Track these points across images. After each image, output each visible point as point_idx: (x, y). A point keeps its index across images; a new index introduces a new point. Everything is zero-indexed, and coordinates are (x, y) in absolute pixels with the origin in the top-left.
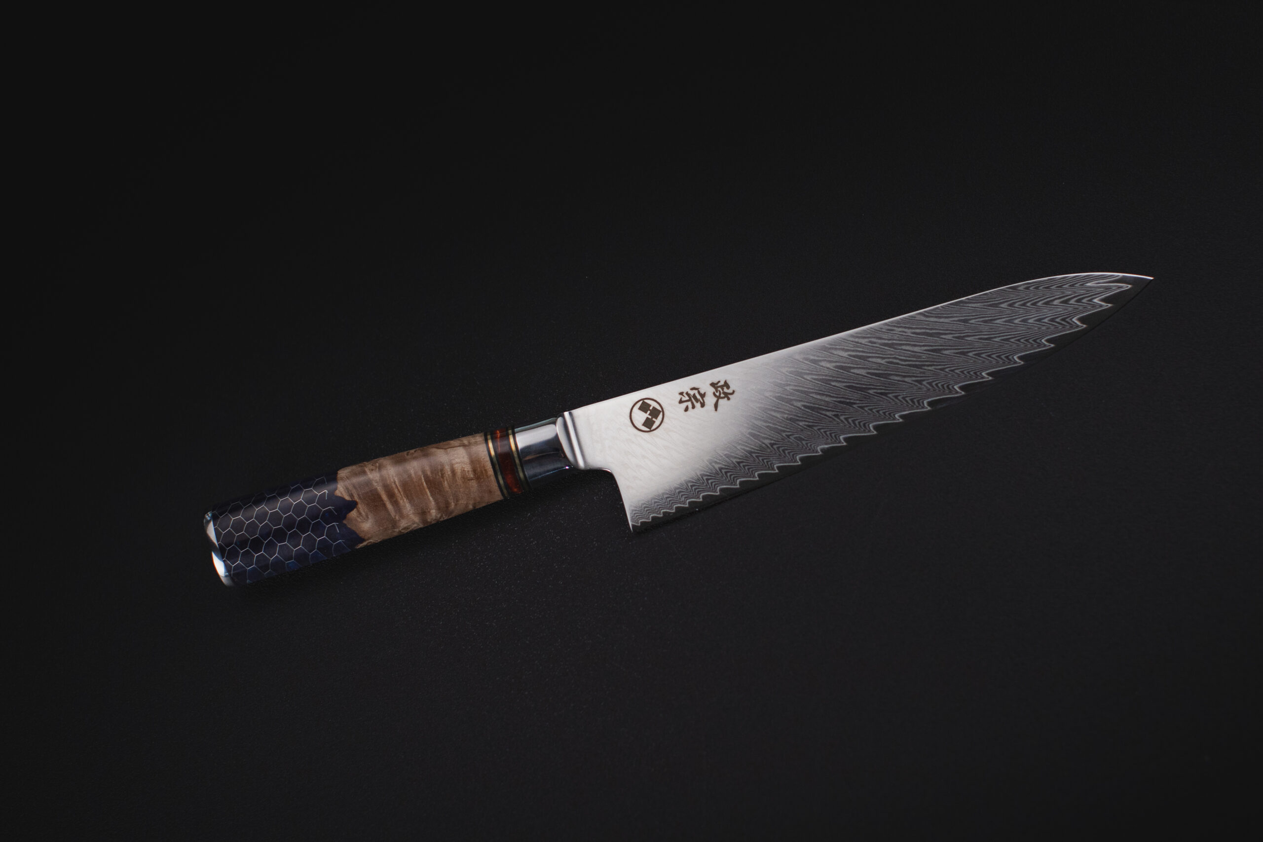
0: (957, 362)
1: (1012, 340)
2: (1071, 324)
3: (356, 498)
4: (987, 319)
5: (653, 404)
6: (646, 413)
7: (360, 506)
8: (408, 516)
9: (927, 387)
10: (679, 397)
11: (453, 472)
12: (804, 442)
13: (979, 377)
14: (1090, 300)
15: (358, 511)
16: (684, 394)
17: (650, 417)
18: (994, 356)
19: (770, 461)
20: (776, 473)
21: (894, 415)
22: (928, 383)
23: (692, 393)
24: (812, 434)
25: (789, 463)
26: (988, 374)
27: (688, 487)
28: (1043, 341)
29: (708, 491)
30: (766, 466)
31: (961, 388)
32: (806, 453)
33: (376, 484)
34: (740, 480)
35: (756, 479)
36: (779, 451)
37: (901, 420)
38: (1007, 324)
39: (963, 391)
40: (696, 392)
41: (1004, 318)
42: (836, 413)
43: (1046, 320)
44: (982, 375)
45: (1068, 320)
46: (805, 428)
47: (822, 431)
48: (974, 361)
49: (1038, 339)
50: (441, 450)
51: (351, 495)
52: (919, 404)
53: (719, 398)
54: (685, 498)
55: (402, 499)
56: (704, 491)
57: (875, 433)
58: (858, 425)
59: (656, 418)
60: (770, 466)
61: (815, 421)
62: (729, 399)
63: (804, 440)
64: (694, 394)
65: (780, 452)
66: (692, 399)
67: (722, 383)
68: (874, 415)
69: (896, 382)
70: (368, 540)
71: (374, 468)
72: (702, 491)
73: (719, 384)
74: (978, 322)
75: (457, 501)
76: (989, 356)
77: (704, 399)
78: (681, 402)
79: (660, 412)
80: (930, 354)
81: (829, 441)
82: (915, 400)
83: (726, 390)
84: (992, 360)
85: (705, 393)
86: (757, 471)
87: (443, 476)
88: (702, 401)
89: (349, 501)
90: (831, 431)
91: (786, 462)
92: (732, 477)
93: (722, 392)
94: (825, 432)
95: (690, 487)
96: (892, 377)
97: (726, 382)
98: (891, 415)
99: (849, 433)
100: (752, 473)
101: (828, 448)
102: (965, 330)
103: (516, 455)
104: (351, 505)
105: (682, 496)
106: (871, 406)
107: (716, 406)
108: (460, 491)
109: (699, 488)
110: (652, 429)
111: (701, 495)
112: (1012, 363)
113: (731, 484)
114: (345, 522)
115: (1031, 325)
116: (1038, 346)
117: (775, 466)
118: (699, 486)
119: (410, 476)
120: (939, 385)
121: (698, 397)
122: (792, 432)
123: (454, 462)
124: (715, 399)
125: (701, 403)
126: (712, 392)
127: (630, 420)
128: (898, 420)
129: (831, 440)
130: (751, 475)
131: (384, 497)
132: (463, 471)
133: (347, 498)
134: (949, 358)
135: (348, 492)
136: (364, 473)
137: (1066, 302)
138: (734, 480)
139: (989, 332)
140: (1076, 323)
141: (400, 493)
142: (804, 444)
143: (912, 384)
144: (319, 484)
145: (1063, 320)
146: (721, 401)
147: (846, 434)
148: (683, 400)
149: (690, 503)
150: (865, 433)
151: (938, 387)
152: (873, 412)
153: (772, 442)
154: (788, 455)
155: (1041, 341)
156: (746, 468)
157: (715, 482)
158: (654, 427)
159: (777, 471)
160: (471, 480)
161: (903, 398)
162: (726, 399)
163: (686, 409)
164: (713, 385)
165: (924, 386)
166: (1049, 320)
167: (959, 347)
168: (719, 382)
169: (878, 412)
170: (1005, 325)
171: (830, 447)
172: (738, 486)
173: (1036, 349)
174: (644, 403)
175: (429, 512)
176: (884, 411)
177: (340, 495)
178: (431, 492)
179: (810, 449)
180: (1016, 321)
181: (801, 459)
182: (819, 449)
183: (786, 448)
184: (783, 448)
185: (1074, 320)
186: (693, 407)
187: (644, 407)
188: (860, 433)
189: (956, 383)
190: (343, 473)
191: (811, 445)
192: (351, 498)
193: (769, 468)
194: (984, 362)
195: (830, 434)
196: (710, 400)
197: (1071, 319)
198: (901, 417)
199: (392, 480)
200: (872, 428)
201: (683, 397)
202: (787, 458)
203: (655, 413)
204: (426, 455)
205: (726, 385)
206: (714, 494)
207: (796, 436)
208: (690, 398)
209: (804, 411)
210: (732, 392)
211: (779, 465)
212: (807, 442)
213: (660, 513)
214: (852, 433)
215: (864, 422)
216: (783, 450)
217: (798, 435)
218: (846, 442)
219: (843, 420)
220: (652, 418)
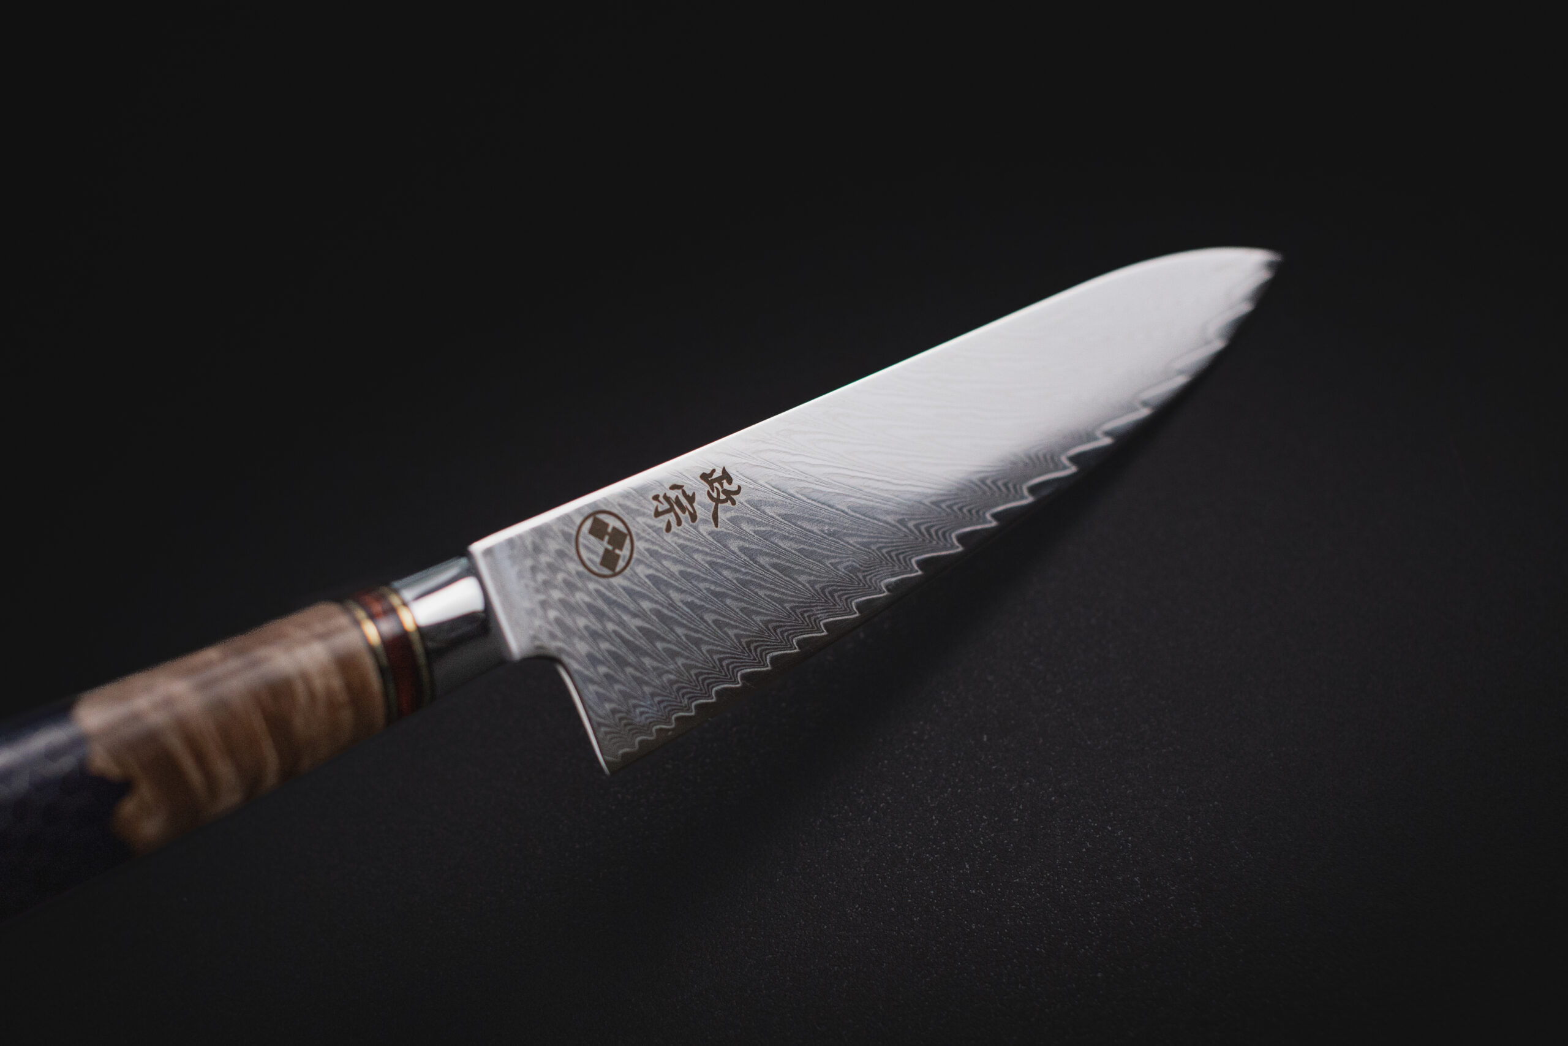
3: (132, 772)
5: (613, 523)
6: (602, 538)
7: (141, 788)
10: (654, 504)
12: (860, 575)
13: (1094, 440)
15: (137, 799)
16: (661, 499)
17: (610, 548)
19: (814, 615)
20: (825, 637)
21: (985, 514)
23: (673, 494)
25: (841, 615)
26: (1106, 434)
27: (691, 676)
29: (724, 682)
30: (808, 625)
31: (1071, 460)
32: (865, 595)
34: (771, 654)
35: (794, 651)
36: (824, 594)
37: (994, 523)
39: (1073, 465)
40: (677, 493)
42: (901, 517)
44: (1097, 436)
46: (858, 549)
47: (884, 551)
51: (122, 768)
52: (1016, 491)
54: (689, 698)
56: (718, 683)
57: (960, 548)
58: (935, 537)
59: (621, 549)
60: (813, 623)
61: (872, 535)
62: (733, 502)
63: (859, 570)
64: (677, 498)
65: (826, 596)
66: (675, 507)
67: (718, 473)
68: (956, 517)
72: (715, 682)
73: (715, 476)
77: (694, 505)
78: (657, 514)
79: (624, 536)
81: (896, 569)
82: (1011, 486)
83: (726, 485)
85: (694, 494)
86: (795, 635)
88: (692, 510)
90: (898, 550)
91: (837, 615)
92: (759, 650)
93: (721, 490)
94: (888, 553)
95: (694, 677)
97: (724, 471)
98: (980, 515)
99: (924, 553)
100: (789, 640)
101: (896, 582)
104: (122, 788)
105: (683, 695)
107: (715, 515)
109: (709, 678)
110: (616, 570)
111: (714, 689)
113: (759, 665)
114: (113, 825)
117: (822, 623)
118: (708, 674)
121: (684, 502)
122: (840, 558)
124: (712, 505)
125: (690, 512)
126: (707, 490)
127: (577, 556)
128: (991, 522)
129: (900, 567)
130: (786, 644)
133: (114, 774)
135: (113, 760)
138: (761, 657)
141: (215, 750)
142: (861, 577)
146: (721, 507)
147: (919, 554)
148: (660, 509)
149: (696, 708)
150: (945, 549)
152: (953, 510)
153: (812, 578)
154: (838, 601)
156: (778, 631)
157: (732, 663)
158: (619, 566)
159: (825, 633)
160: (342, 706)
161: (993, 482)
162: (729, 502)
163: (669, 528)
164: (704, 476)
168: (714, 471)
169: (960, 509)
171: (899, 580)
172: (769, 668)
174: (595, 519)
176: (969, 507)
177: (98, 767)
178: (271, 741)
179: (870, 587)
181: (859, 606)
182: (883, 584)
183: (835, 588)
184: (830, 588)
186: (679, 523)
187: (599, 529)
188: (939, 550)
193: (813, 627)
195: (897, 555)
196: (704, 506)
198: (993, 517)
200: (955, 541)
201: (661, 504)
202: (838, 607)
203: (618, 538)
205: (726, 476)
206: (733, 686)
207: (848, 563)
208: (672, 506)
209: (852, 516)
210: (736, 489)
211: (827, 620)
212: (866, 573)
213: (651, 734)
214: (928, 552)
215: (943, 530)
216: (830, 592)
217: (850, 563)
218: (921, 569)
219: (913, 528)
220: (614, 549)
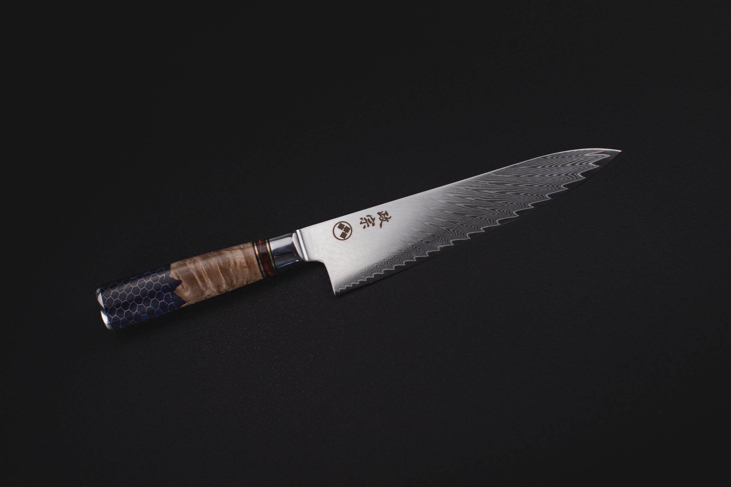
0: (514, 198)
1: (544, 186)
2: (577, 177)
3: (181, 279)
4: (530, 174)
5: (346, 225)
6: (342, 229)
7: (183, 283)
8: (210, 288)
9: (498, 213)
10: (360, 220)
11: (235, 263)
12: (430, 244)
13: (527, 207)
14: (587, 164)
15: (182, 286)
16: (363, 219)
18: (534, 195)
19: (411, 255)
20: (415, 261)
21: (480, 228)
22: (498, 210)
23: (367, 218)
24: (434, 240)
25: (422, 255)
26: (532, 205)
28: (561, 186)
29: (377, 272)
30: (409, 258)
31: (517, 213)
32: (431, 250)
33: (192, 271)
34: (395, 265)
35: (404, 265)
37: (484, 231)
38: (541, 177)
39: (518, 214)
40: (370, 218)
41: (540, 174)
42: (448, 228)
43: (563, 175)
44: (528, 205)
45: (575, 174)
46: (430, 236)
47: (440, 238)
48: (524, 198)
49: (559, 185)
50: (228, 251)
51: (178, 277)
52: (493, 222)
53: (382, 220)
54: (365, 276)
55: (207, 278)
56: (375, 272)
57: (470, 238)
58: (460, 234)
59: (348, 232)
60: (411, 257)
61: (436, 232)
62: (388, 221)
64: (369, 219)
65: (417, 250)
66: (368, 221)
67: (384, 212)
68: (469, 229)
69: (481, 210)
70: (187, 302)
71: (191, 262)
73: (382, 213)
74: (525, 176)
75: (237, 279)
76: (532, 195)
77: (374, 221)
79: (350, 229)
80: (499, 195)
82: (491, 220)
83: (386, 216)
84: (534, 197)
85: (374, 218)
86: (404, 260)
87: (229, 266)
88: (373, 223)
89: (177, 280)
91: (420, 255)
92: (390, 264)
93: (384, 217)
94: (442, 238)
95: (367, 271)
96: (478, 208)
97: (386, 212)
98: (478, 228)
99: (455, 239)
101: (443, 247)
102: (518, 181)
103: (270, 253)
104: (179, 282)
105: (363, 275)
106: (467, 223)
107: (381, 225)
108: (239, 274)
109: (372, 271)
110: (345, 238)
111: (374, 274)
112: (545, 198)
113: (390, 268)
114: (175, 292)
115: (554, 177)
116: (559, 189)
117: (414, 257)
118: (372, 269)
119: (211, 266)
120: (505, 211)
121: (371, 220)
122: (423, 239)
123: (235, 258)
124: (380, 221)
126: (379, 217)
127: (333, 234)
128: (482, 231)
129: (445, 243)
130: (401, 263)
131: (197, 278)
132: (241, 263)
133: (176, 278)
134: (510, 197)
135: (177, 275)
136: (185, 264)
137: (573, 165)
138: (391, 266)
139: (531, 182)
140: (579, 176)
141: (206, 275)
142: (430, 245)
143: (489, 211)
144: (160, 272)
145: (572, 174)
146: (383, 222)
147: (453, 239)
148: (362, 222)
149: (367, 279)
150: (464, 238)
151: (504, 212)
152: (468, 227)
153: (413, 244)
154: (421, 251)
155: (560, 186)
156: (398, 259)
157: (381, 267)
158: (346, 237)
159: (415, 260)
160: (245, 267)
161: (485, 219)
162: (386, 221)
163: (364, 227)
164: (379, 213)
165: (496, 212)
166: (565, 175)
167: (515, 190)
168: (382, 212)
169: (471, 226)
170: (541, 178)
171: (445, 247)
172: (394, 269)
173: (558, 190)
174: (341, 224)
175: (222, 286)
176: (474, 226)
177: (172, 277)
178: (223, 275)
179: (433, 248)
180: (546, 176)
181: (429, 253)
182: (438, 247)
183: (420, 247)
184: (418, 248)
185: (578, 174)
186: (368, 226)
187: (341, 226)
188: (461, 238)
189: (514, 210)
190: (173, 265)
191: (434, 246)
192: (178, 278)
193: (411, 258)
194: (529, 198)
195: (445, 239)
196: (377, 222)
197: (577, 174)
198: (484, 229)
199: (201, 268)
200: (467, 236)
201: (362, 220)
202: (421, 253)
203: (347, 230)
204: (220, 254)
205: (386, 213)
206: (381, 273)
207: (426, 241)
208: (366, 221)
209: (430, 227)
210: (389, 217)
211: (417, 257)
212: (432, 244)
213: (350, 285)
214: (456, 239)
215: (463, 232)
216: (419, 249)
217: (427, 240)
218: (453, 243)
219: (452, 231)
220: (345, 232)
